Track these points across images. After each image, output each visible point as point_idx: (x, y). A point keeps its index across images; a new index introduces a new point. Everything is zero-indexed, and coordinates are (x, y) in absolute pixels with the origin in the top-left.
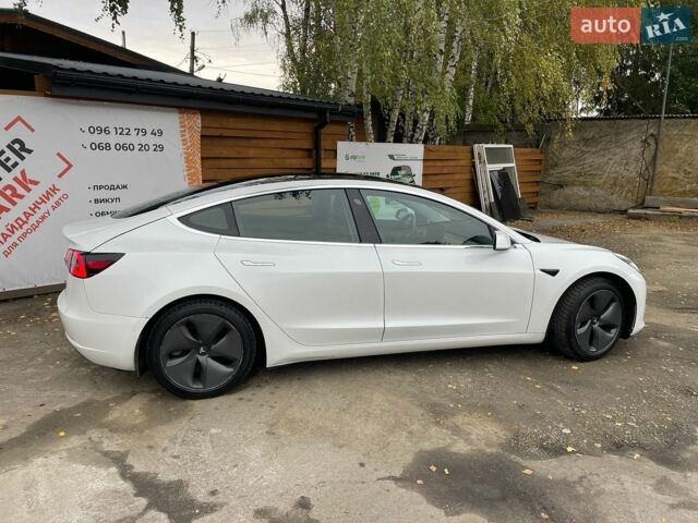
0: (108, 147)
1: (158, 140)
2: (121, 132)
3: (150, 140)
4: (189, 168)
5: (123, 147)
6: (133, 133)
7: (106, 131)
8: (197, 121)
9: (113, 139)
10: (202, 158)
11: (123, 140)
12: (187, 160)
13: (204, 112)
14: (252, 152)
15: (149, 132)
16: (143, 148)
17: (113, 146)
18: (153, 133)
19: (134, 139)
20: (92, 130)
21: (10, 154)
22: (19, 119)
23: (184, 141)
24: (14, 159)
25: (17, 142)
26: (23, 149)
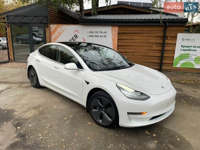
0: (93, 36)
1: (105, 34)
2: (96, 32)
3: (103, 34)
4: (113, 42)
5: (96, 36)
6: (99, 33)
7: (93, 32)
8: (116, 29)
9: (94, 34)
10: (118, 39)
11: (96, 34)
12: (113, 40)
13: (119, 26)
15: (103, 32)
16: (101, 36)
17: (94, 36)
18: (104, 33)
19: (99, 34)
20: (90, 32)
21: (74, 37)
22: (76, 30)
23: (113, 35)
24: (75, 38)
25: (76, 35)
26: (77, 36)
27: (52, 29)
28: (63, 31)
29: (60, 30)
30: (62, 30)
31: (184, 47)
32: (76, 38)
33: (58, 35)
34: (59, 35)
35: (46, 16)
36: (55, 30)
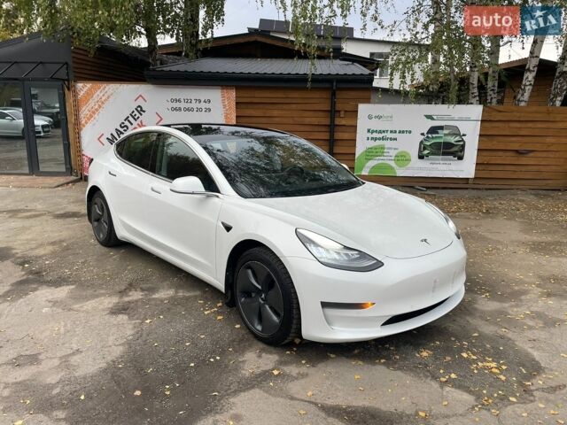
0: (180, 109)
1: (207, 105)
2: (187, 101)
3: (203, 105)
5: (188, 109)
6: (193, 102)
7: (179, 101)
8: (233, 94)
9: (183, 105)
10: (237, 117)
11: (188, 106)
12: (226, 117)
13: (237, 88)
14: (276, 113)
15: (202, 101)
16: (199, 110)
17: (182, 109)
18: (205, 102)
19: (194, 105)
20: (172, 101)
21: (136, 112)
22: (141, 96)
23: (224, 106)
24: (138, 115)
25: (139, 106)
26: (141, 110)
27: (82, 93)
28: (108, 97)
29: (101, 95)
30: (106, 96)
31: (373, 132)
32: (141, 114)
33: (96, 107)
34: (100, 107)
35: (66, 63)
36: (89, 95)
